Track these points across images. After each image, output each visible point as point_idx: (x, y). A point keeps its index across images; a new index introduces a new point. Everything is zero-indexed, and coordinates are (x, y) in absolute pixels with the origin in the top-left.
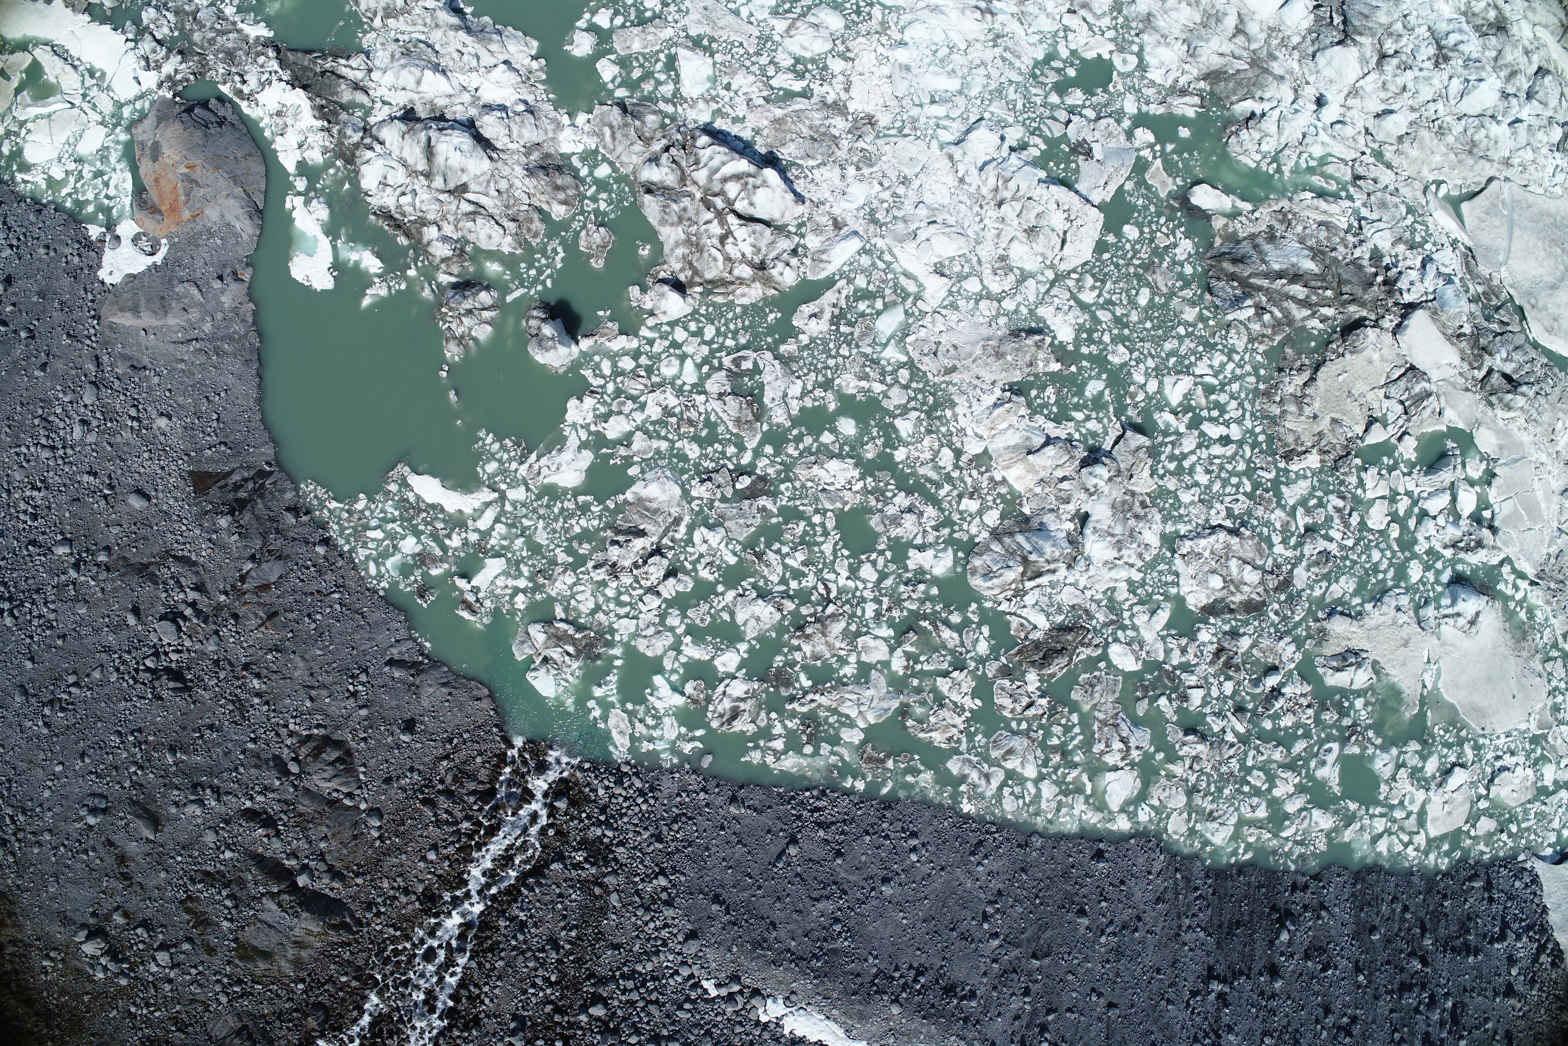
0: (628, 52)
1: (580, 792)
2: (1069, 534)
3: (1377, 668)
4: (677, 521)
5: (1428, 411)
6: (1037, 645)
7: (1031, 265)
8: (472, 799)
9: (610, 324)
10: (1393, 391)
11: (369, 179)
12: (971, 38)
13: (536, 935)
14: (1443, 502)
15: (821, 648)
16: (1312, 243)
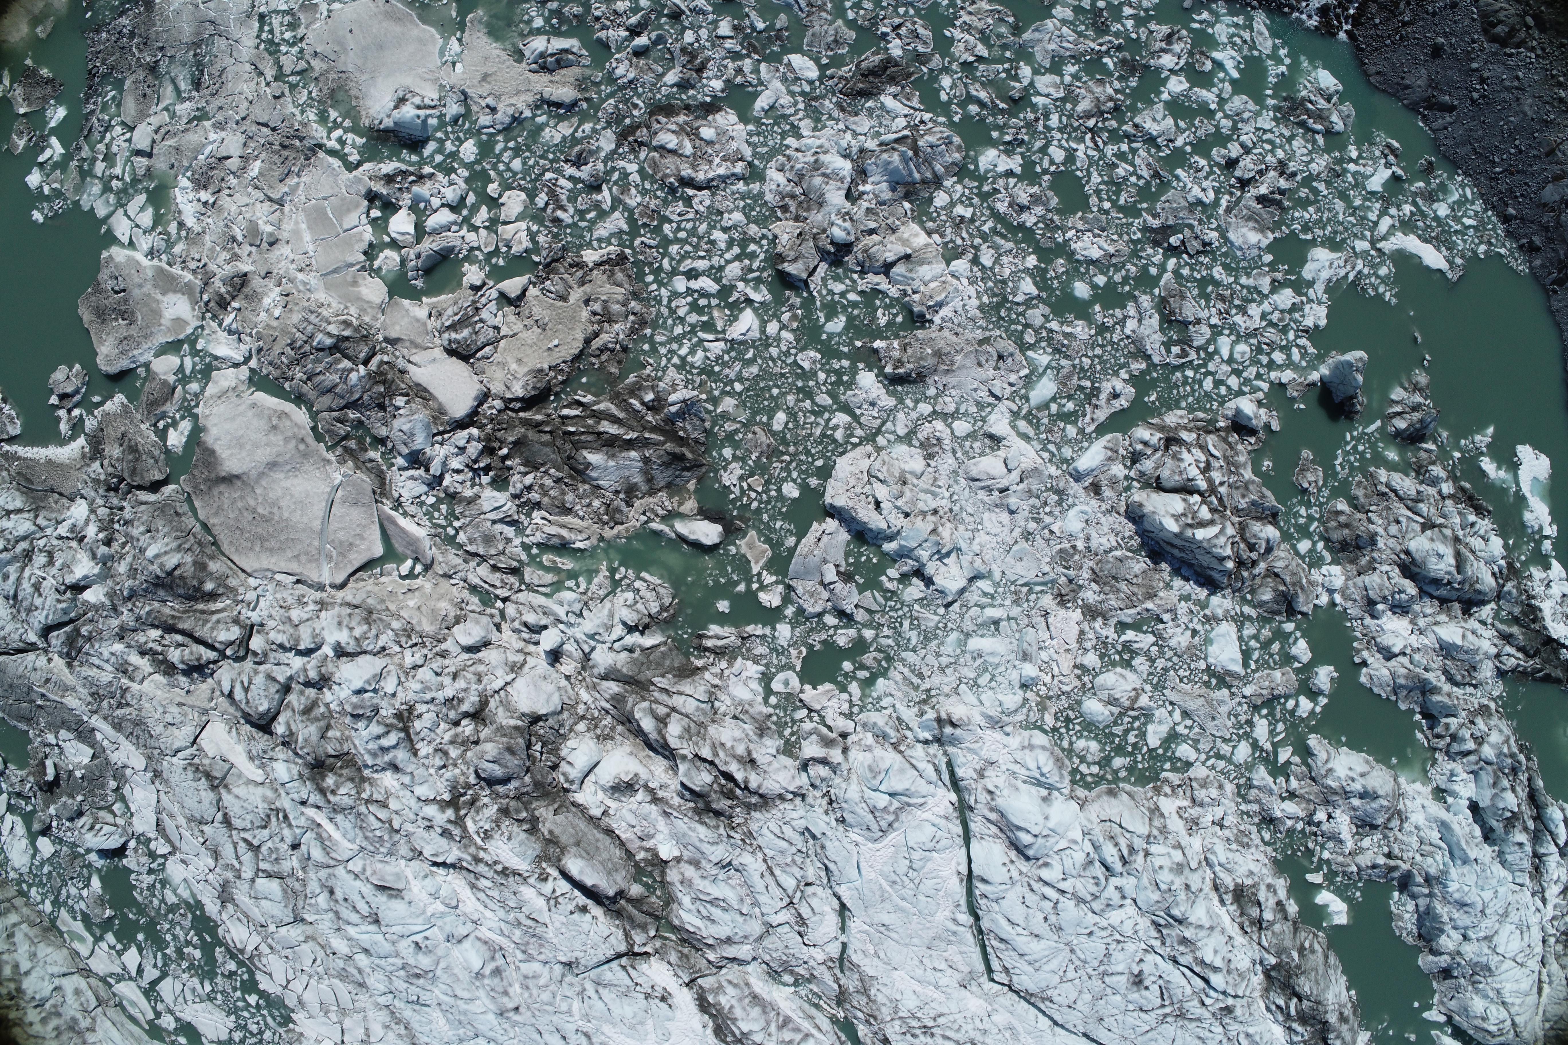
0: (1284, 670)
2: (864, 182)
4: (1228, 210)
5: (448, 314)
6: (893, 80)
7: (902, 449)
9: (1295, 395)
10: (491, 333)
11: (1497, 545)
12: (954, 698)
14: (432, 222)
15: (1098, 90)
16: (583, 488)
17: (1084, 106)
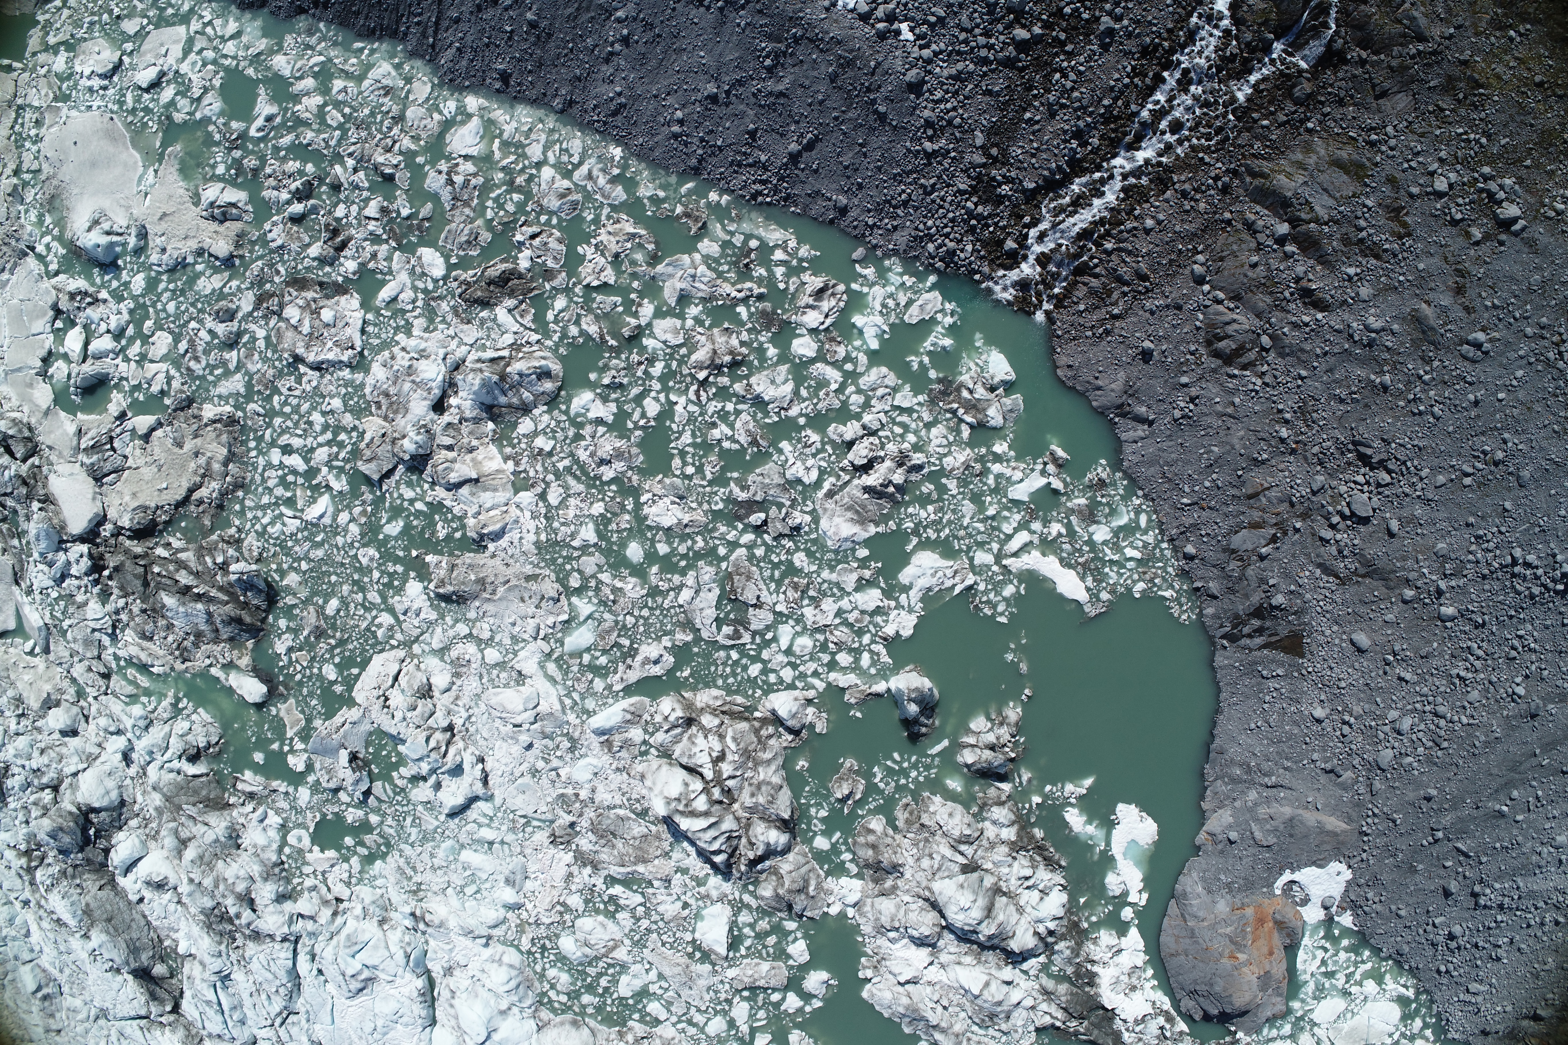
0: (775, 964)
1: (990, 253)
2: (456, 394)
3: (196, 199)
4: (830, 494)
5: (89, 436)
6: (511, 294)
8: (1097, 270)
9: (853, 701)
10: (119, 461)
11: (1057, 901)
12: (441, 897)
13: (1064, 122)
14: (96, 345)
15: (720, 339)
16: (162, 623)
17: (701, 355)
